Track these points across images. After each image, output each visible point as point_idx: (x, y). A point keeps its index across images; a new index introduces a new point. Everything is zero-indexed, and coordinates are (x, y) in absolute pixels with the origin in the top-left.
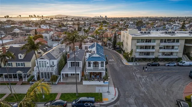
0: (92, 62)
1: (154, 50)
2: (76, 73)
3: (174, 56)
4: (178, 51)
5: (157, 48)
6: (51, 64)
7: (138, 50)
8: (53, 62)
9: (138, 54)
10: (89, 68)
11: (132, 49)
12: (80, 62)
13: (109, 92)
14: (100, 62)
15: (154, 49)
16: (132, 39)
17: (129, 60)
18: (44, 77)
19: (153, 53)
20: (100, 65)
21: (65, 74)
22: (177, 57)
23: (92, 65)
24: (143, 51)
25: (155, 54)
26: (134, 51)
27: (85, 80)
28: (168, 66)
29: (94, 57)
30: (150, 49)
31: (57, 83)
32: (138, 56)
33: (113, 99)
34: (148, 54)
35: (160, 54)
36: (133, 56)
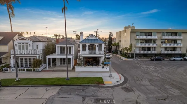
0: (87, 44)
1: (155, 45)
2: (67, 57)
3: (178, 52)
4: (181, 45)
5: (158, 43)
6: (34, 48)
7: (138, 45)
8: (37, 46)
9: (138, 49)
10: (84, 52)
11: (132, 44)
12: (72, 47)
13: (111, 77)
14: (97, 45)
15: (155, 43)
16: (131, 32)
17: (128, 56)
18: (24, 65)
19: (155, 48)
20: (97, 48)
21: (52, 58)
22: (181, 53)
23: (87, 48)
24: (143, 45)
25: (156, 49)
26: (133, 45)
27: (79, 65)
28: (174, 60)
29: (90, 39)
30: (150, 43)
31: (40, 69)
32: (138, 51)
33: (118, 82)
34: (149, 49)
35: (163, 49)
36: (132, 52)
